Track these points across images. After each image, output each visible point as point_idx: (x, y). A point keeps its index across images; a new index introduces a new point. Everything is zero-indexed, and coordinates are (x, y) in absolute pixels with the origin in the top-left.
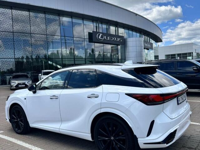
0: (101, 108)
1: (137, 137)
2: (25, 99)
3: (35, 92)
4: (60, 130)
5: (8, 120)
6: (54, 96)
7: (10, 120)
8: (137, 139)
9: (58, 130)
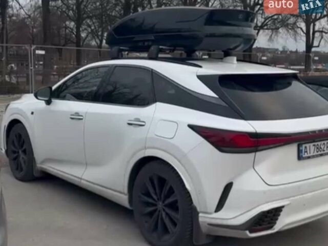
0: (145, 148)
1: (199, 210)
2: (32, 113)
3: (48, 103)
4: (82, 181)
5: (4, 151)
6: (77, 114)
7: (7, 151)
8: (198, 213)
9: (79, 180)
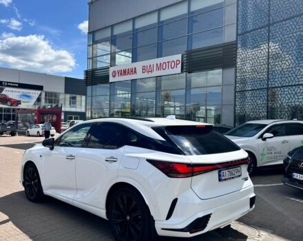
0: (118, 177)
1: (155, 219)
2: (41, 156)
3: (52, 149)
6: (71, 155)
8: (155, 221)
